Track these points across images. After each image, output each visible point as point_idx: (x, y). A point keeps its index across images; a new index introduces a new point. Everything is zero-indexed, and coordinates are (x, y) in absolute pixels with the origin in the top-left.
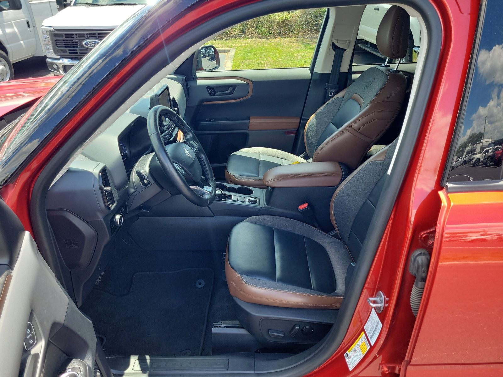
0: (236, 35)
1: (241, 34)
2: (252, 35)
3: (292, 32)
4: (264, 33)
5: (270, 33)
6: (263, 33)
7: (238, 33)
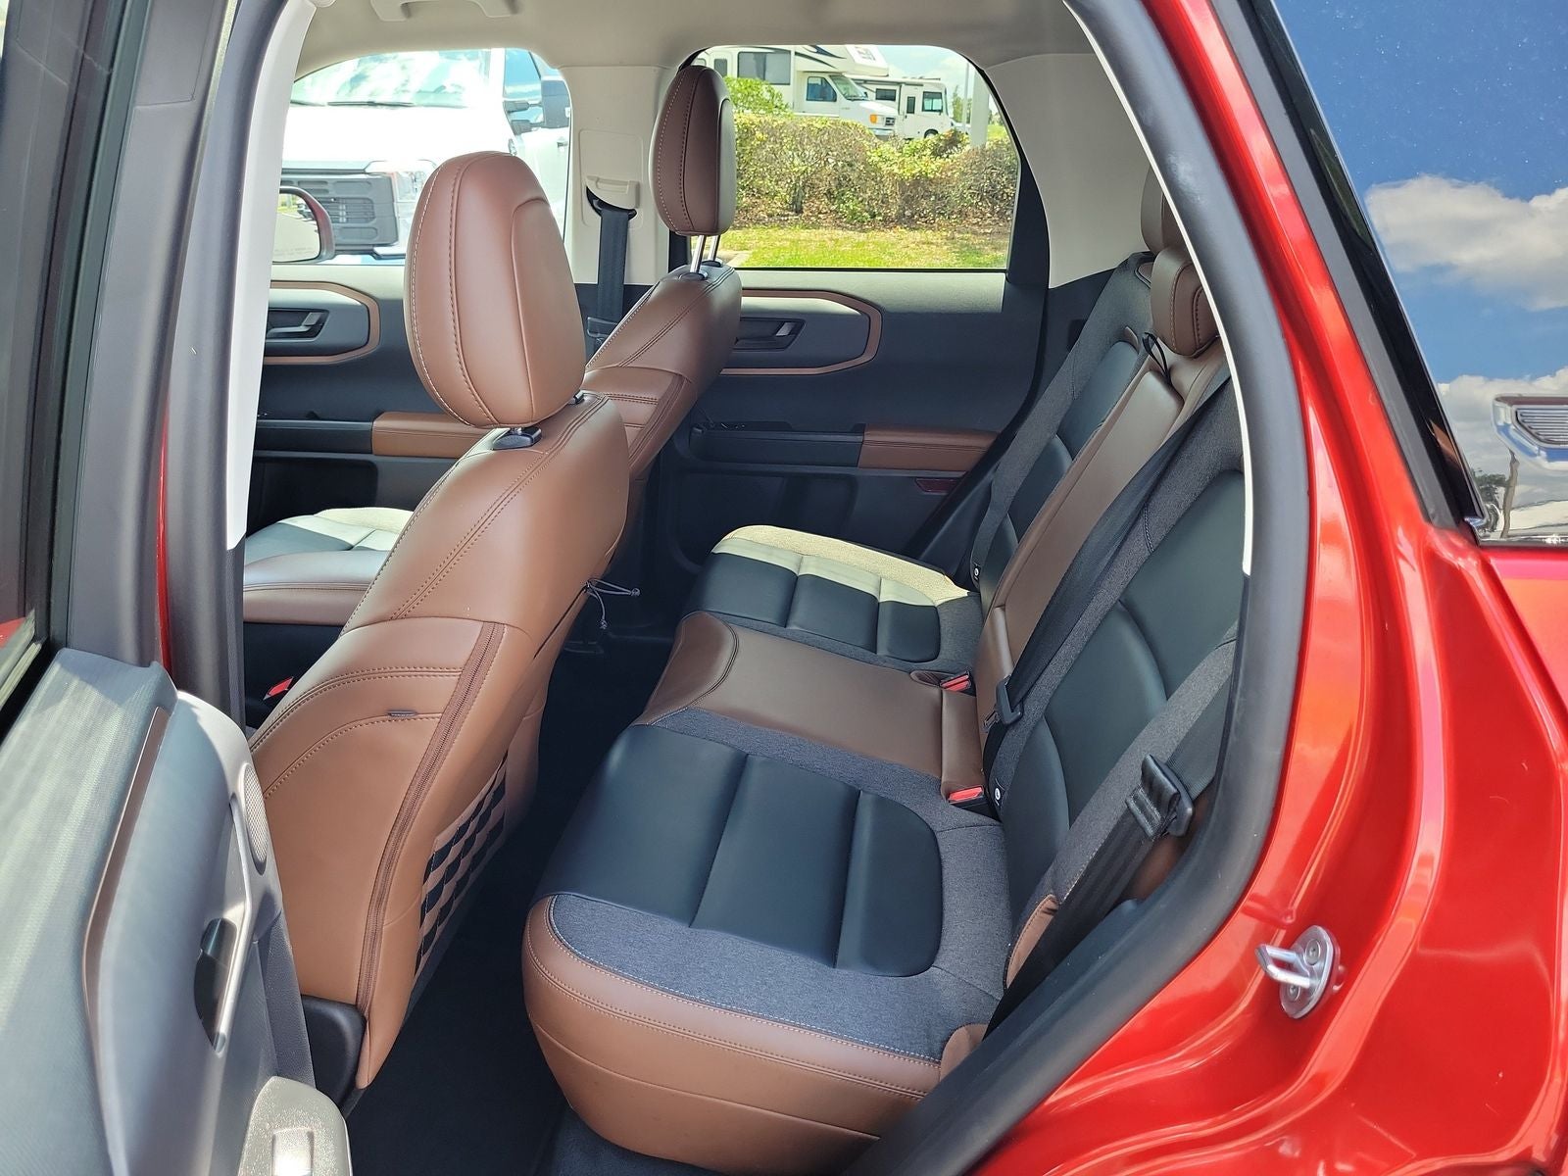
0: (770, 216)
1: (788, 215)
2: (820, 218)
3: (939, 213)
4: (855, 214)
5: (873, 216)
6: (853, 213)
7: (778, 211)
